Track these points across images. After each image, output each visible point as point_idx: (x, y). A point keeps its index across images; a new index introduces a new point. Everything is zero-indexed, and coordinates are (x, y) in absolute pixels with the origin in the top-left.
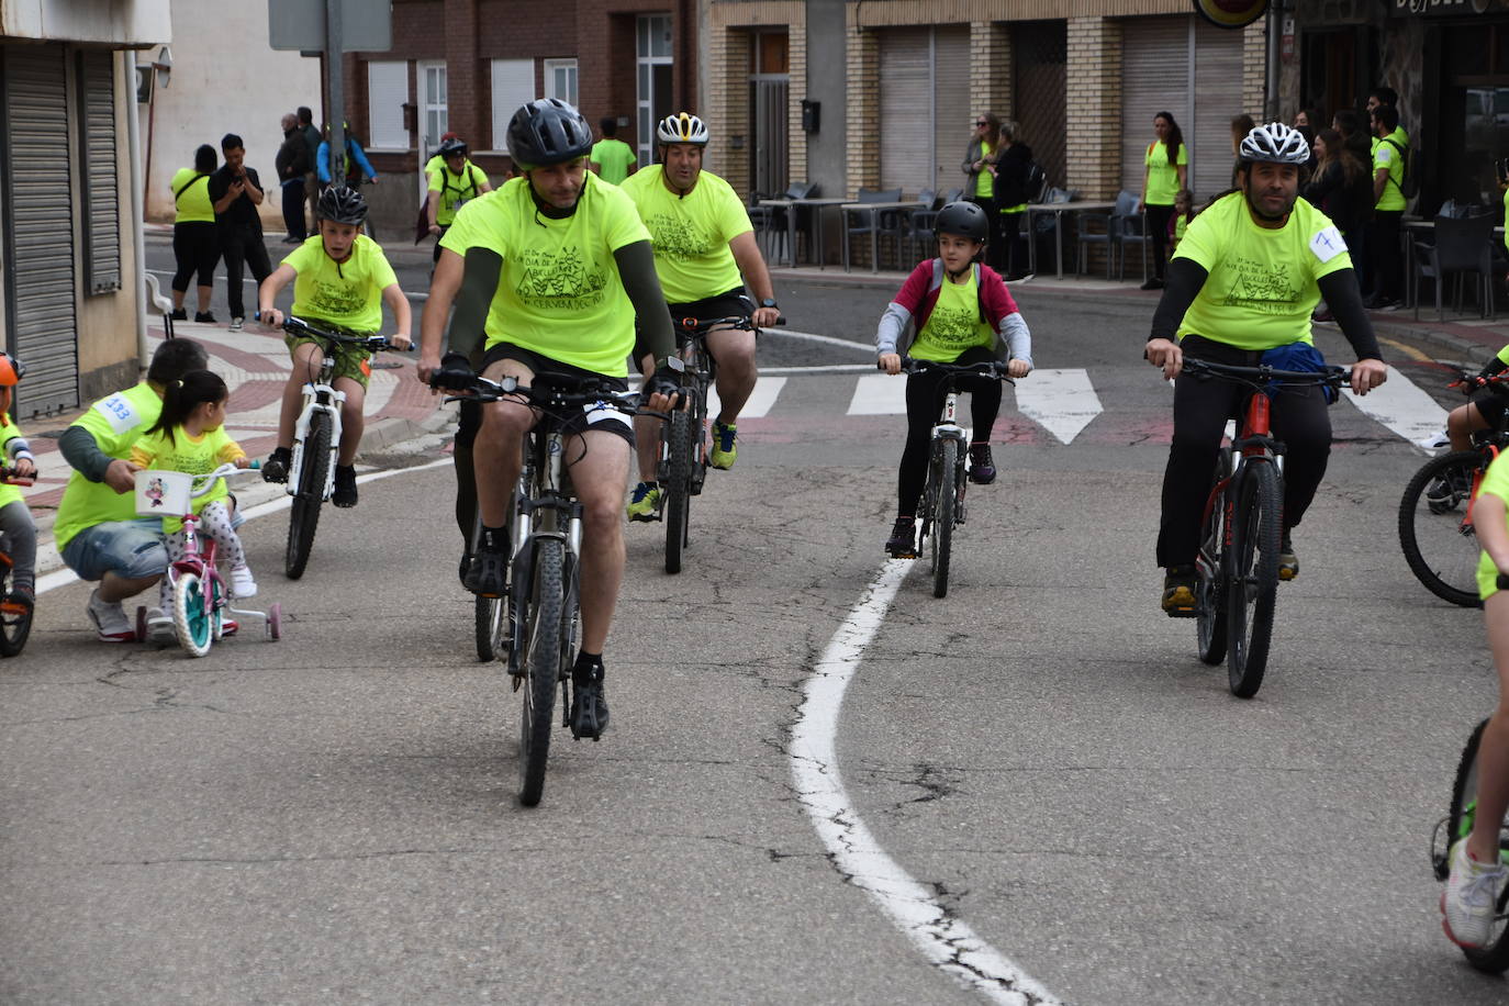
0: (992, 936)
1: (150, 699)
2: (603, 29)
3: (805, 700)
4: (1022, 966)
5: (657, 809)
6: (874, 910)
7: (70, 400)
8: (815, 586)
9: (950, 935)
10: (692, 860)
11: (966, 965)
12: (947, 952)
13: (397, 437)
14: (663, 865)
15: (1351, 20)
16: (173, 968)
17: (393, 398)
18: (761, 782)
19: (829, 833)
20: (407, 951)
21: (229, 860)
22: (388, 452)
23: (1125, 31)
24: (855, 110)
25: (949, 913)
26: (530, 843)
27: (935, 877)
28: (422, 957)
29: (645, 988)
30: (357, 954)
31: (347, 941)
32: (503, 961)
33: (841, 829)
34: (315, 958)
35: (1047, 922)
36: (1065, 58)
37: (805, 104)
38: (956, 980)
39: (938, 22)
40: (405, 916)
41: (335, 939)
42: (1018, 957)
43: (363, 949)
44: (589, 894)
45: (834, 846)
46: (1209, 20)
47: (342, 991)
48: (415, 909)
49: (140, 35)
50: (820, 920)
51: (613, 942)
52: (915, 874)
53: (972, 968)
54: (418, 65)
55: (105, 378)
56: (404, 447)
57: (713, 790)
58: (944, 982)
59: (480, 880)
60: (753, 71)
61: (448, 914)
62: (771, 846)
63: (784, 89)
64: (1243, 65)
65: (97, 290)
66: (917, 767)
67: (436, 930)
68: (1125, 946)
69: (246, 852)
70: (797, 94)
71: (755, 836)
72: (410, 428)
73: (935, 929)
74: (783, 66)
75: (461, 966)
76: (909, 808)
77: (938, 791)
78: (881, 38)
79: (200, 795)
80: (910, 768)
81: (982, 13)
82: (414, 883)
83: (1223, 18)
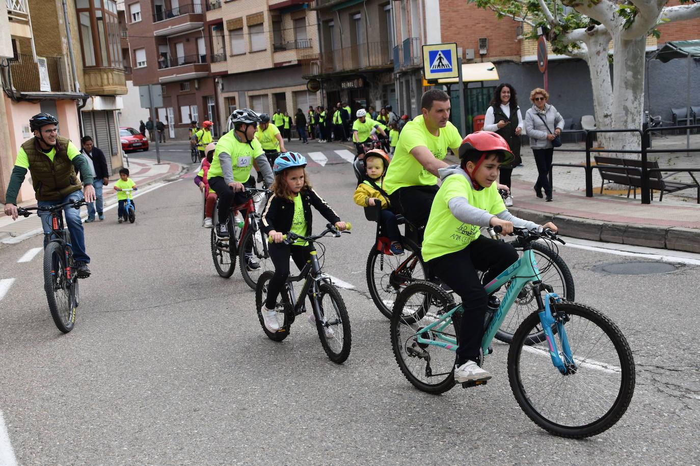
2: (201, 99)
13: (171, 176)
15: (335, 90)
17: (169, 169)
21: (153, 249)
22: (169, 179)
23: (296, 94)
31: (176, 260)
36: (285, 99)
39: (262, 94)
40: (185, 255)
41: (174, 260)
46: (310, 91)
49: (117, 108)
54: (168, 109)
56: (172, 178)
60: (229, 105)
61: (193, 254)
64: (317, 99)
65: (114, 154)
67: (191, 257)
69: (156, 248)
72: (173, 174)
74: (235, 104)
78: (252, 98)
79: (146, 239)
81: (270, 92)
82: (186, 250)
83: (313, 90)
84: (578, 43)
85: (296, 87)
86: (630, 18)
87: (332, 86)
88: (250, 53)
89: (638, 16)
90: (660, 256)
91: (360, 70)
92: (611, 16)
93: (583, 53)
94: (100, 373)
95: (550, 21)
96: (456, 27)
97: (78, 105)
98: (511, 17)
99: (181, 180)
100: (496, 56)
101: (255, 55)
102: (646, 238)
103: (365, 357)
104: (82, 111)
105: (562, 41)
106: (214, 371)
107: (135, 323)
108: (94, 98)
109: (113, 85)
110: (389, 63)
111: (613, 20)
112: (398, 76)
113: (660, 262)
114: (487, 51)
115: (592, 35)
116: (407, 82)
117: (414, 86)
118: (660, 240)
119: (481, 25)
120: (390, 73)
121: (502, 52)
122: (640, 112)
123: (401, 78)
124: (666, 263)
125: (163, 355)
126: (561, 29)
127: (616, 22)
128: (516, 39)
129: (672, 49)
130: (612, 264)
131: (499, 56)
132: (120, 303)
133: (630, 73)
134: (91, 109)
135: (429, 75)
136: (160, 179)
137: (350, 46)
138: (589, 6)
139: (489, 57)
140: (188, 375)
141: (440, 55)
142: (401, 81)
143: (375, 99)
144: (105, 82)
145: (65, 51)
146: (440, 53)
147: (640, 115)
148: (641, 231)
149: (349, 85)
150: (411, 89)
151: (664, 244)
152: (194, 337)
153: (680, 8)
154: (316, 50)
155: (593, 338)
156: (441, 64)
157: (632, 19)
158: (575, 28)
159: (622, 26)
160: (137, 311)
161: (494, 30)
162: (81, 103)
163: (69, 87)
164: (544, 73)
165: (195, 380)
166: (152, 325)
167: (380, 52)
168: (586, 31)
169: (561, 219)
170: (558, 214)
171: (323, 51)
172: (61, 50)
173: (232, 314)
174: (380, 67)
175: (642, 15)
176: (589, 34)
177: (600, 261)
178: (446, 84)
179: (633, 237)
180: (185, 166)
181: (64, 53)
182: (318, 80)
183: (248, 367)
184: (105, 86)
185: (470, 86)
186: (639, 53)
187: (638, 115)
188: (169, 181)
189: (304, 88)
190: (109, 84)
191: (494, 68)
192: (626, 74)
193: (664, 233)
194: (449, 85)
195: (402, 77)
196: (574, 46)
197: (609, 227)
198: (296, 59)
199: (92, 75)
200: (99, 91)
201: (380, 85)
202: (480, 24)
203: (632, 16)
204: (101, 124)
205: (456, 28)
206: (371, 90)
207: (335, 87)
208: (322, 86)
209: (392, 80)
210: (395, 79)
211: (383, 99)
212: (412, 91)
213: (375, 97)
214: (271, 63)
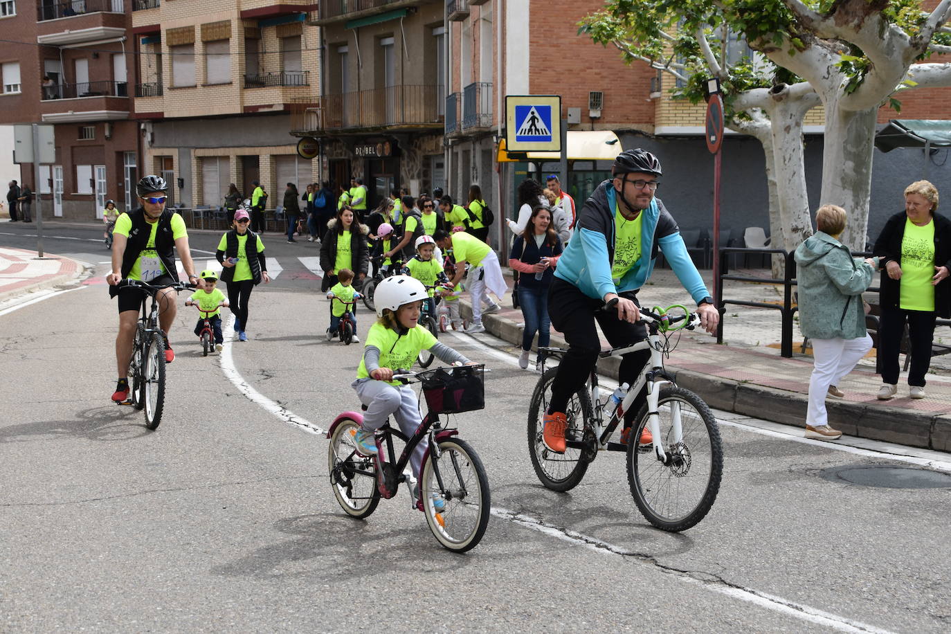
0: (298, 414)
1: (20, 357)
2: (114, 156)
4: (309, 421)
5: (188, 384)
6: (262, 408)
9: (286, 414)
10: (204, 397)
11: (293, 422)
12: (287, 419)
13: (65, 280)
14: (196, 399)
15: (343, 157)
17: (61, 268)
18: (216, 375)
19: (242, 389)
22: (64, 285)
23: (276, 159)
24: (195, 181)
25: (283, 408)
27: (276, 399)
29: (204, 431)
33: (245, 388)
36: (258, 166)
37: (179, 179)
38: (292, 425)
39: (220, 155)
42: (307, 419)
45: (244, 392)
46: (303, 157)
50: (247, 412)
52: (270, 398)
53: (295, 422)
56: (68, 283)
57: (203, 379)
58: (289, 426)
60: (162, 169)
62: (226, 393)
63: (172, 174)
64: (311, 170)
66: (260, 370)
70: (176, 176)
71: (220, 390)
72: (69, 278)
73: (281, 413)
74: (171, 167)
76: (262, 381)
77: (269, 376)
78: (202, 160)
79: (47, 383)
80: (258, 371)
81: (233, 153)
83: (305, 156)
84: (749, 111)
85: (279, 148)
86: (857, 77)
87: (339, 151)
88: (204, 86)
89: (871, 74)
90: (928, 461)
91: (388, 128)
92: (824, 72)
93: (756, 128)
94: (23, 613)
95: (715, 73)
96: (555, 71)
98: (648, 62)
99: (85, 287)
100: (616, 122)
101: (212, 90)
102: (897, 430)
103: (488, 602)
105: (732, 106)
106: (232, 616)
107: (65, 527)
110: (436, 121)
111: (827, 78)
112: (450, 143)
113: (928, 470)
114: (601, 114)
115: (780, 99)
116: (466, 154)
117: (477, 160)
118: (921, 434)
119: (597, 71)
120: (436, 137)
121: (625, 116)
122: (863, 226)
123: (454, 147)
124: (938, 472)
125: (130, 585)
126: (732, 86)
127: (832, 82)
128: (649, 98)
129: (900, 132)
130: (850, 469)
131: (620, 122)
132: (28, 491)
133: (850, 164)
135: (514, 145)
136: (46, 283)
137: (373, 88)
138: (791, 53)
139: (603, 122)
140: (186, 621)
141: (533, 113)
142: (455, 151)
143: (409, 177)
146: (533, 109)
147: (862, 231)
148: (889, 417)
149: (368, 150)
150: (472, 165)
151: (927, 442)
152: (179, 556)
153: (932, 67)
154: (315, 91)
155: (864, 589)
156: (533, 128)
157: (860, 78)
158: (752, 87)
159: (843, 88)
160: (63, 507)
161: (614, 80)
164: (716, 153)
165: (201, 630)
166: (97, 532)
167: (422, 101)
168: (769, 92)
169: (752, 390)
170: (746, 382)
171: (327, 92)
173: (236, 518)
174: (422, 126)
175: (877, 74)
176: (773, 97)
177: (829, 462)
178: (535, 161)
179: (874, 427)
180: (87, 265)
182: (316, 138)
183: (291, 611)
185: (576, 167)
186: (867, 133)
187: (860, 232)
188: (64, 288)
189: (292, 150)
191: (616, 141)
192: (844, 164)
193: (929, 423)
194: (539, 163)
195: (458, 145)
196: (743, 115)
197: (835, 408)
198: (282, 102)
201: (420, 155)
202: (592, 68)
203: (860, 73)
205: (553, 73)
206: (404, 162)
207: (343, 153)
208: (322, 150)
209: (441, 148)
210: (445, 148)
211: (422, 178)
212: (474, 168)
213: (409, 173)
214: (239, 105)
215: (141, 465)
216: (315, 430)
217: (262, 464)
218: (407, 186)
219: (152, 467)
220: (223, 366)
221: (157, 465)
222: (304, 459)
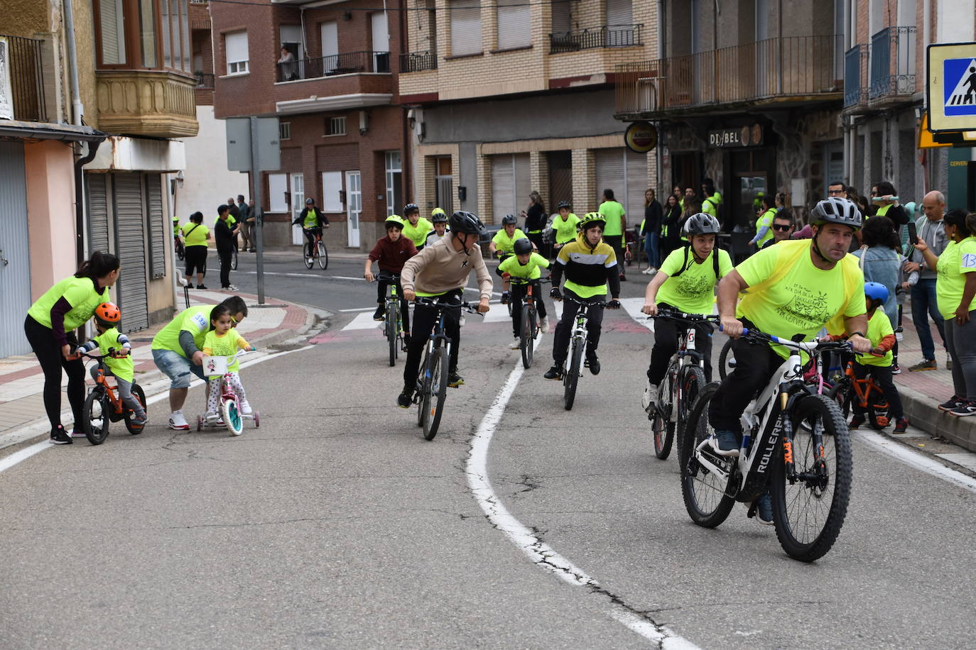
0: (559, 550)
1: (186, 455)
2: (371, 158)
3: (472, 448)
4: (573, 562)
5: (410, 498)
6: (508, 540)
7: (144, 325)
8: (473, 398)
9: (541, 550)
10: (426, 521)
11: (548, 563)
12: (540, 557)
13: (287, 337)
14: (414, 523)
15: (692, 149)
16: (203, 574)
17: (285, 320)
18: (455, 485)
19: (486, 507)
20: (304, 563)
21: (225, 525)
22: (283, 344)
23: (596, 154)
24: (481, 190)
25: (540, 540)
26: (355, 515)
27: (533, 525)
28: (311, 566)
29: (410, 577)
30: (283, 565)
31: (278, 559)
32: (347, 567)
33: (491, 505)
34: (265, 568)
35: (583, 543)
36: (571, 167)
37: (460, 188)
38: (545, 569)
39: (516, 151)
40: (302, 548)
41: (273, 559)
42: (571, 558)
43: (285, 563)
44: (382, 537)
45: (488, 512)
46: (632, 150)
47: (277, 583)
48: (306, 545)
49: (172, 167)
50: (484, 545)
51: (394, 557)
52: (524, 524)
53: (551, 564)
54: (291, 176)
55: (159, 315)
56: (290, 341)
57: (433, 490)
58: (540, 571)
59: (335, 531)
60: (436, 174)
61: (322, 547)
62: (461, 513)
63: (451, 181)
64: (646, 169)
65: (155, 277)
66: (522, 476)
67: (316, 554)
68: (617, 552)
69: (232, 522)
70: (456, 184)
71: (454, 509)
72: (293, 333)
73: (534, 547)
74: (449, 171)
75: (329, 569)
76: (520, 495)
77: (532, 486)
78: (492, 159)
79: (209, 497)
80: (519, 477)
81: (535, 148)
82: (306, 534)
83: (637, 150)
85: (599, 139)
87: (686, 140)
88: (493, 53)
91: (757, 103)
97: (76, 154)
99: (311, 346)
101: (505, 58)
104: (86, 171)
108: (116, 141)
109: (164, 111)
110: (831, 89)
112: (852, 123)
116: (877, 138)
117: (892, 145)
120: (831, 112)
123: (859, 127)
134: (107, 167)
135: (941, 121)
136: (260, 341)
137: (736, 44)
142: (860, 133)
143: (790, 175)
144: (147, 104)
145: (54, 26)
149: (729, 138)
150: (884, 155)
154: (653, 51)
156: (973, 92)
162: (85, 152)
163: (59, 112)
167: (810, 61)
171: (669, 54)
172: (47, 22)
174: (809, 98)
180: (323, 314)
181: (53, 30)
182: (652, 123)
184: (145, 113)
188: (282, 348)
189: (617, 141)
190: (154, 109)
195: (864, 124)
198: (603, 72)
199: (116, 86)
200: (130, 125)
201: (806, 141)
204: (130, 203)
206: (783, 153)
207: (693, 142)
208: (662, 140)
209: (838, 131)
210: (845, 129)
211: (810, 176)
212: (887, 159)
213: (790, 170)
214: (543, 78)
215: (299, 634)
216: (578, 577)
217: (481, 636)
218: (787, 190)
219: (314, 638)
220: (470, 469)
221: (323, 634)
222: (547, 628)
